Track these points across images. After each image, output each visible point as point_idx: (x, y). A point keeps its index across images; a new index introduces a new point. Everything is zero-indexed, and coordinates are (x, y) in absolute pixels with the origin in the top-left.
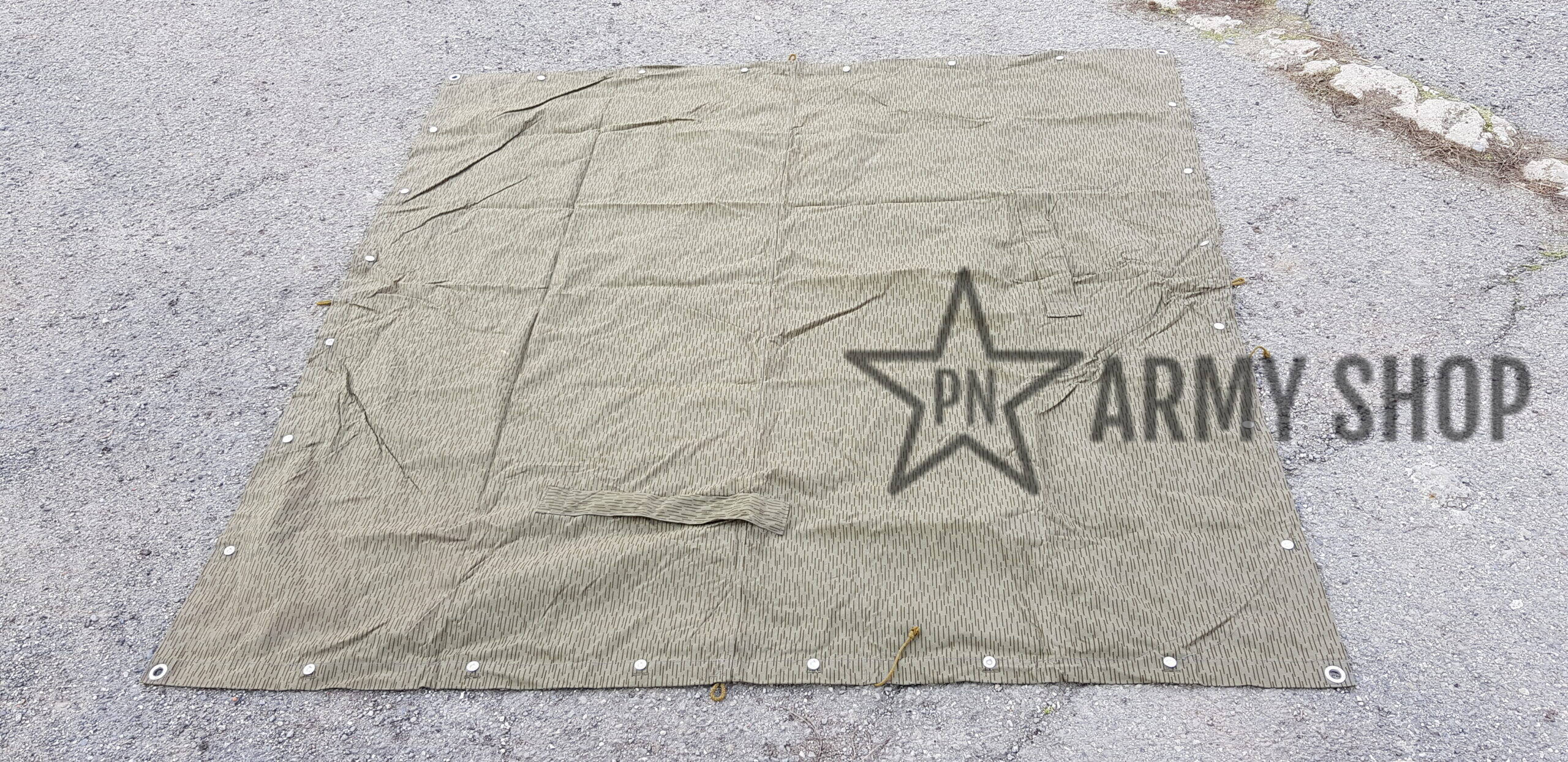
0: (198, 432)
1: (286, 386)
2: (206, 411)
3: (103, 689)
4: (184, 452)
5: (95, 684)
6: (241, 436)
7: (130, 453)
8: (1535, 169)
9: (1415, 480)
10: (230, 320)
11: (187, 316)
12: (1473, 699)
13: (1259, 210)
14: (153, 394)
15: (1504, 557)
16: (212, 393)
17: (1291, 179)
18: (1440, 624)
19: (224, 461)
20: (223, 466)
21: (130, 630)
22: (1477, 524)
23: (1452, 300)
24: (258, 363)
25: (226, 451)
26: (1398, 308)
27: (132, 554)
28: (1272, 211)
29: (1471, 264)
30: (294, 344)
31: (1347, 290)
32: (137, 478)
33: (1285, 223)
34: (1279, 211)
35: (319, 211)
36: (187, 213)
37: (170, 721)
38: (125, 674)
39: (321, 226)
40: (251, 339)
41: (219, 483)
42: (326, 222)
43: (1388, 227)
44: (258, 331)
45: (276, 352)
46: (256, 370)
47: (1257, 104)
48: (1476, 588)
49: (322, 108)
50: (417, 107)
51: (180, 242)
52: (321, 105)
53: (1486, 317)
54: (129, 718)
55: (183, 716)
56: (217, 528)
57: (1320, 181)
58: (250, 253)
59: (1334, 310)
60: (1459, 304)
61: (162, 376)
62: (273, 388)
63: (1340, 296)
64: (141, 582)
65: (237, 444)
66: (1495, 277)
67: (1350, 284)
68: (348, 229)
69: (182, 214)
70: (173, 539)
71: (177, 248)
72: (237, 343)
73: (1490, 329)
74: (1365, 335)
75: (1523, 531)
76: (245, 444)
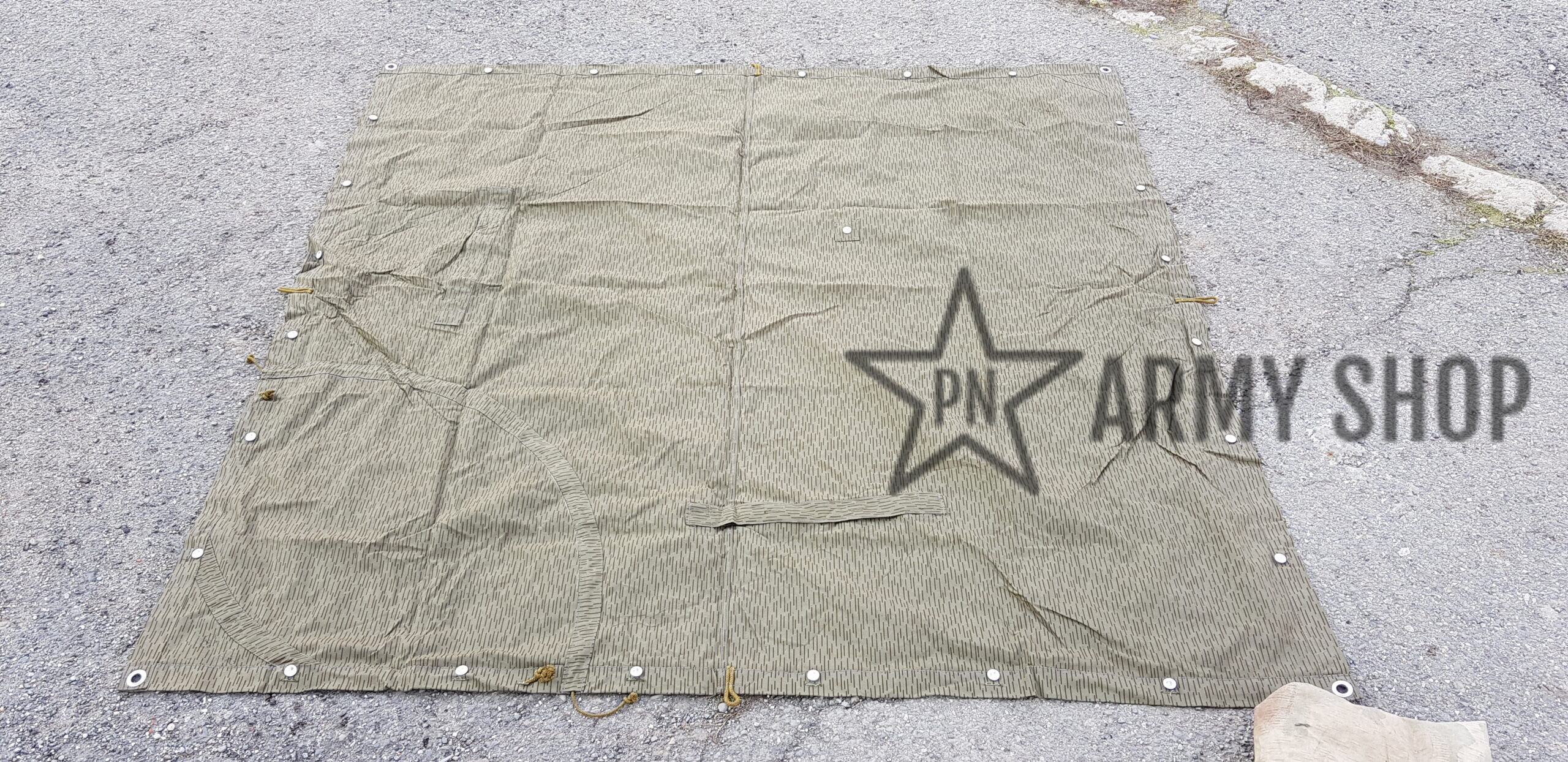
0: (138, 367)
1: (228, 325)
2: (146, 347)
3: (44, 610)
4: (124, 386)
5: (35, 604)
6: (182, 372)
7: (68, 385)
8: (1432, 164)
9: (1315, 440)
10: (170, 261)
11: (124, 256)
12: (1362, 635)
13: (1177, 192)
14: (90, 330)
15: (1394, 509)
16: (152, 331)
17: (1207, 165)
18: (1335, 568)
19: (165, 395)
20: (164, 400)
21: (70, 554)
22: (1371, 480)
23: (1353, 280)
24: (199, 303)
25: (167, 386)
26: (1304, 285)
27: (71, 482)
28: (1189, 193)
29: (1371, 247)
30: (235, 286)
31: (1256, 267)
32: (76, 410)
33: (1200, 204)
34: (1195, 194)
35: (260, 159)
36: (124, 155)
37: (112, 640)
38: (66, 596)
39: (262, 173)
40: (191, 280)
41: (160, 416)
42: (267, 169)
43: (1295, 212)
44: (198, 272)
45: (217, 293)
46: (197, 309)
47: (1178, 95)
48: (1368, 536)
49: (262, 60)
50: (359, 62)
51: (117, 184)
52: (261, 56)
53: (1383, 296)
54: (71, 638)
55: (126, 635)
56: (158, 459)
57: (1234, 167)
58: (190, 197)
59: (1245, 285)
60: (1359, 283)
61: (100, 312)
62: (214, 327)
63: (1250, 273)
64: (81, 509)
65: (178, 380)
66: (1392, 260)
67: (1260, 262)
68: (290, 177)
69: (118, 157)
70: (113, 468)
71: (114, 190)
72: (177, 283)
73: (1387, 306)
74: (1272, 309)
75: (1411, 487)
76: (186, 380)
